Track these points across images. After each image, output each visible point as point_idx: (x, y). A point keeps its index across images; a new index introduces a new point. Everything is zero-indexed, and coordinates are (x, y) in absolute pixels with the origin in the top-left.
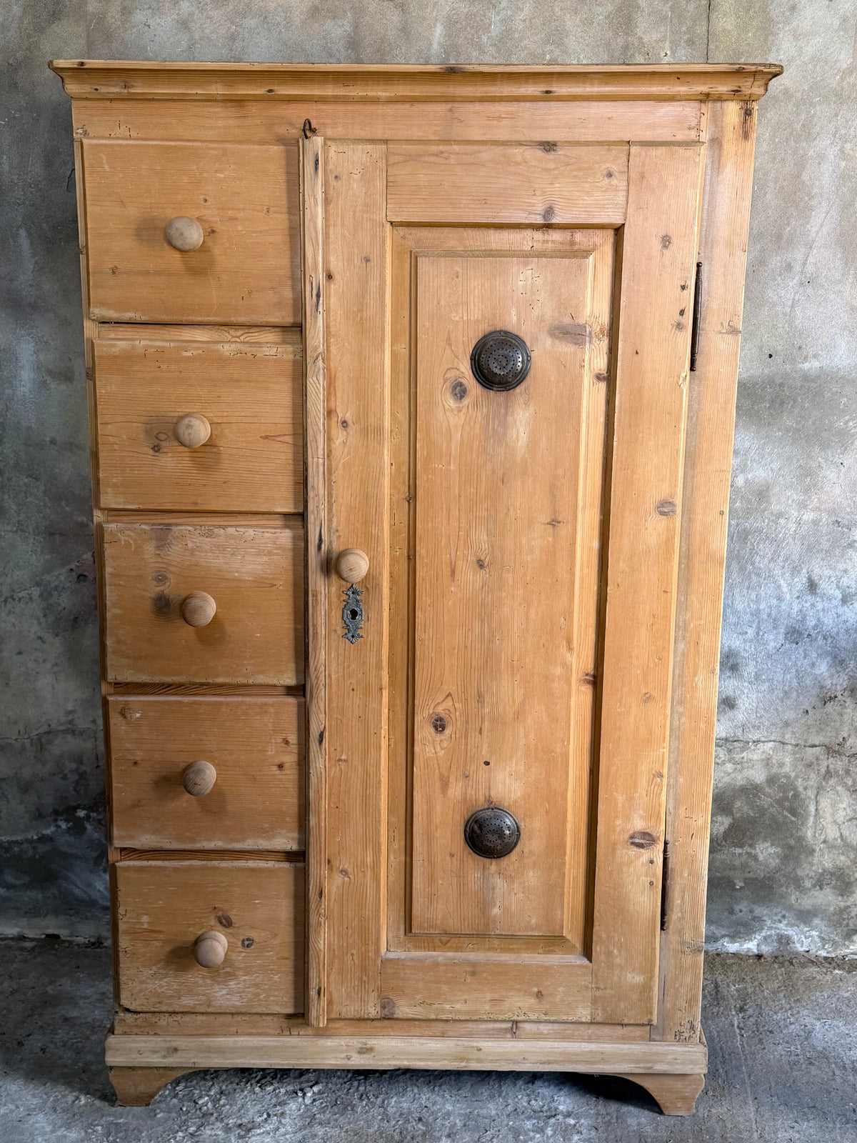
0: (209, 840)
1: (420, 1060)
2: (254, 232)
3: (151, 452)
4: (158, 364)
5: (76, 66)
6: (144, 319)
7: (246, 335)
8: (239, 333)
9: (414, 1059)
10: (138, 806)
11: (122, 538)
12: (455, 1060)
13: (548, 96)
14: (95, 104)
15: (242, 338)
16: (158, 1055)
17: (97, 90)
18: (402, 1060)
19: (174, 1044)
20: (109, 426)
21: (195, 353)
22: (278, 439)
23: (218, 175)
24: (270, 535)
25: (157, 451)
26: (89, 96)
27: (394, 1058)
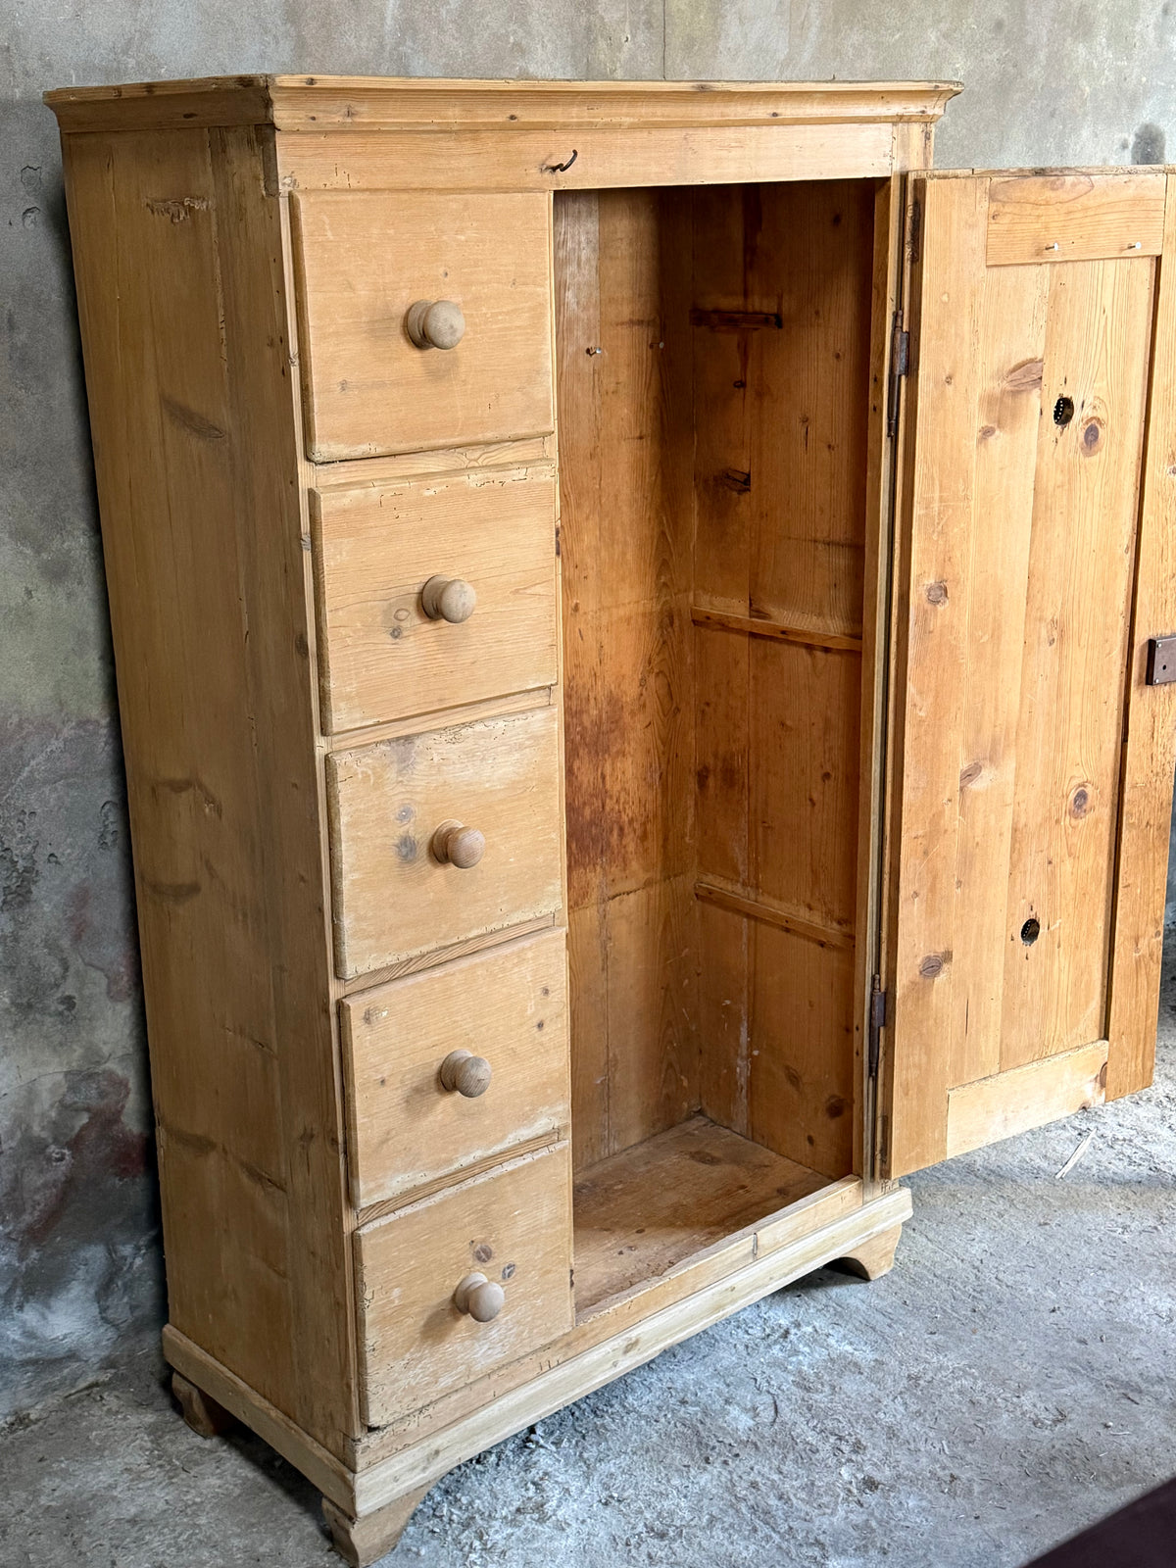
0: (467, 1154)
1: (681, 1330)
2: (500, 313)
3: (390, 639)
4: (395, 513)
5: (304, 85)
6: (380, 450)
7: (484, 456)
8: (477, 454)
9: (676, 1333)
10: (388, 1140)
11: (359, 770)
12: (712, 1313)
13: (775, 120)
14: (306, 140)
15: (480, 461)
16: (417, 1471)
17: (314, 118)
18: (666, 1339)
19: (434, 1447)
20: (340, 613)
21: (438, 490)
22: (528, 591)
23: (459, 237)
24: (521, 722)
25: (396, 637)
26: (302, 129)
27: (658, 1342)
